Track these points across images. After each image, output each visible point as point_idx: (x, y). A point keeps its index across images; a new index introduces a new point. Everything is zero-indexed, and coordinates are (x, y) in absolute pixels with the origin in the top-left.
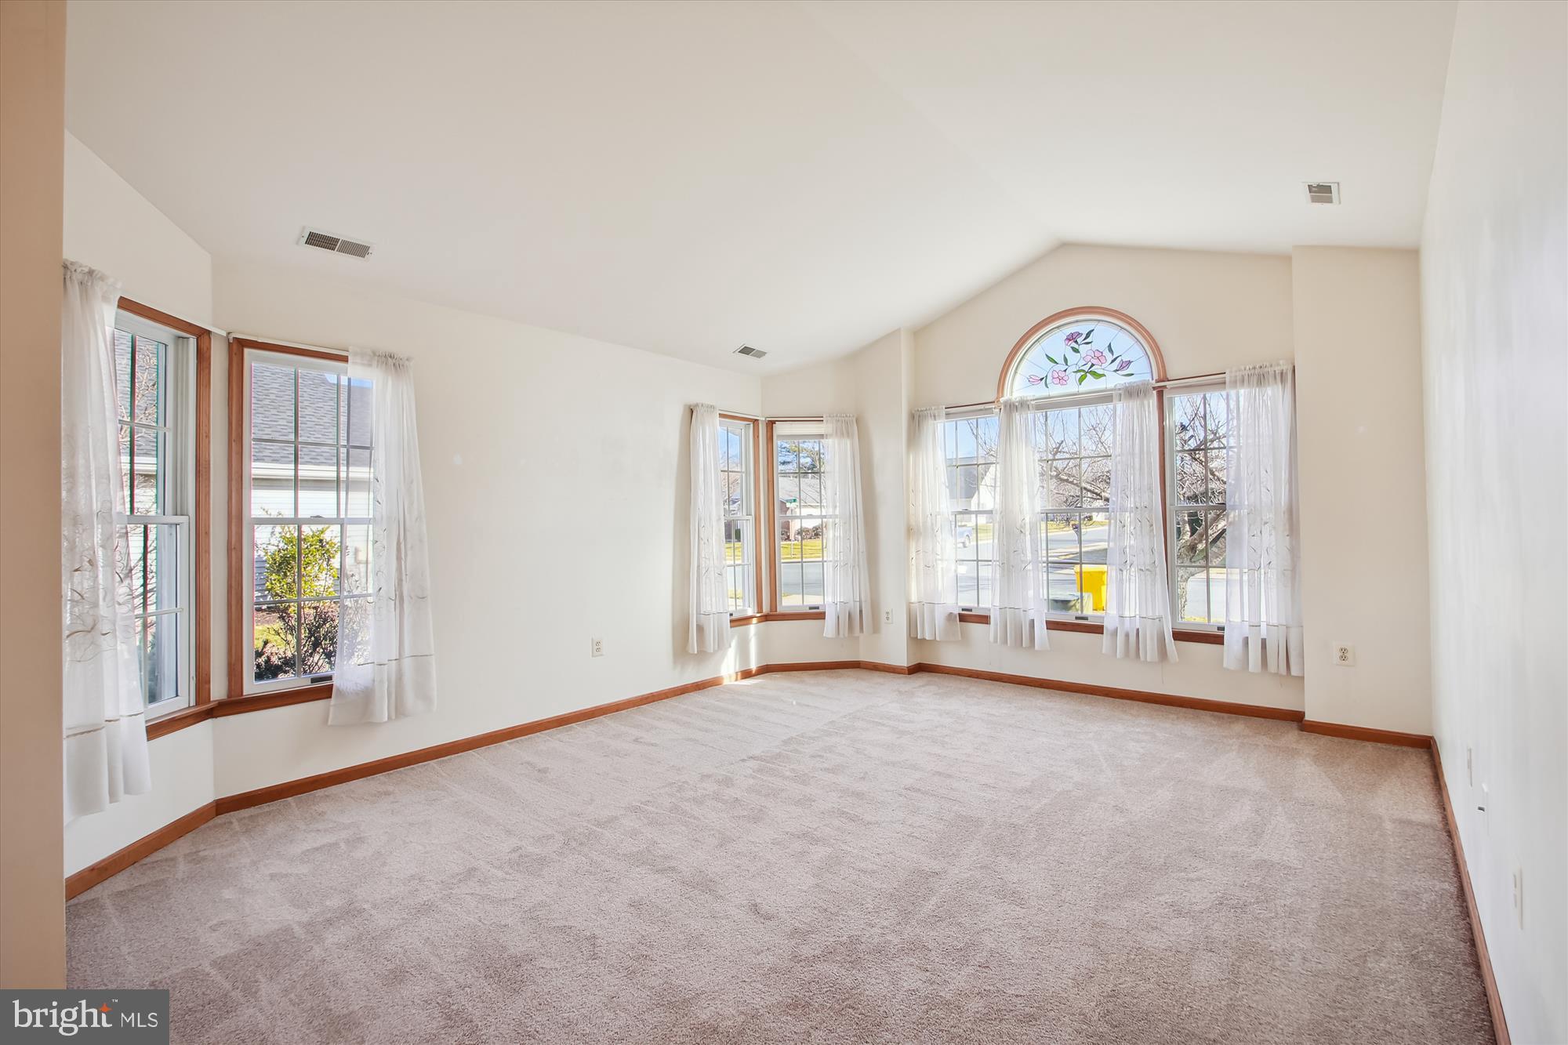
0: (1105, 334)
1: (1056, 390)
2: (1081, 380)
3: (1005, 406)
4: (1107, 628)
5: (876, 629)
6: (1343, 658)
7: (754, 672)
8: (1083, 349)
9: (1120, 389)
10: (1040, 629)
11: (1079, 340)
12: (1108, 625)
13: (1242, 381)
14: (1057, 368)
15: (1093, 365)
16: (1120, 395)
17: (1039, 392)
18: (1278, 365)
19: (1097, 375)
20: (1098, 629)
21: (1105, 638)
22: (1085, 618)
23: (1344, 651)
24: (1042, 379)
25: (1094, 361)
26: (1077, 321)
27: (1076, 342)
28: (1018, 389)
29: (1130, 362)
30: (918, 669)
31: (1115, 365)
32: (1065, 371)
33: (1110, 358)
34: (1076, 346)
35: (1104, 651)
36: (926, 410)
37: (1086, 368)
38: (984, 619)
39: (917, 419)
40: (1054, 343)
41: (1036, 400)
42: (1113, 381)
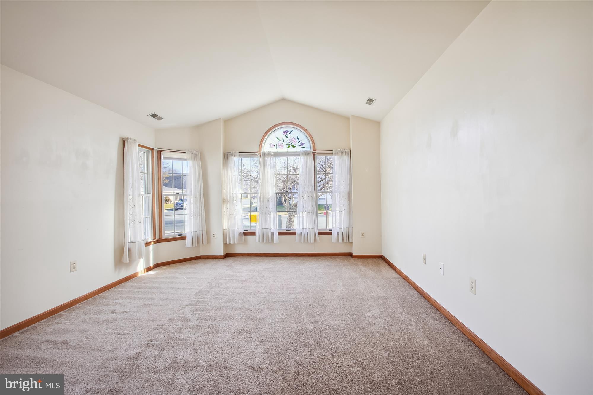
0: (296, 133)
1: (279, 150)
2: (288, 147)
3: (263, 154)
4: (297, 233)
5: (209, 241)
6: (363, 236)
7: (152, 268)
8: (289, 136)
9: (302, 152)
10: (276, 235)
11: (288, 133)
12: (298, 232)
13: (337, 154)
14: (280, 142)
15: (292, 143)
16: (302, 154)
17: (273, 150)
18: (346, 150)
19: (293, 147)
20: (294, 234)
21: (297, 237)
22: (290, 230)
23: (363, 233)
24: (275, 146)
25: (293, 142)
26: (287, 127)
27: (287, 134)
28: (266, 148)
29: (304, 143)
30: (227, 256)
31: (299, 144)
32: (283, 144)
33: (298, 141)
34: (287, 135)
35: (296, 241)
36: (231, 152)
37: (290, 144)
38: (254, 234)
39: (226, 156)
40: (279, 133)
41: (274, 153)
42: (298, 149)
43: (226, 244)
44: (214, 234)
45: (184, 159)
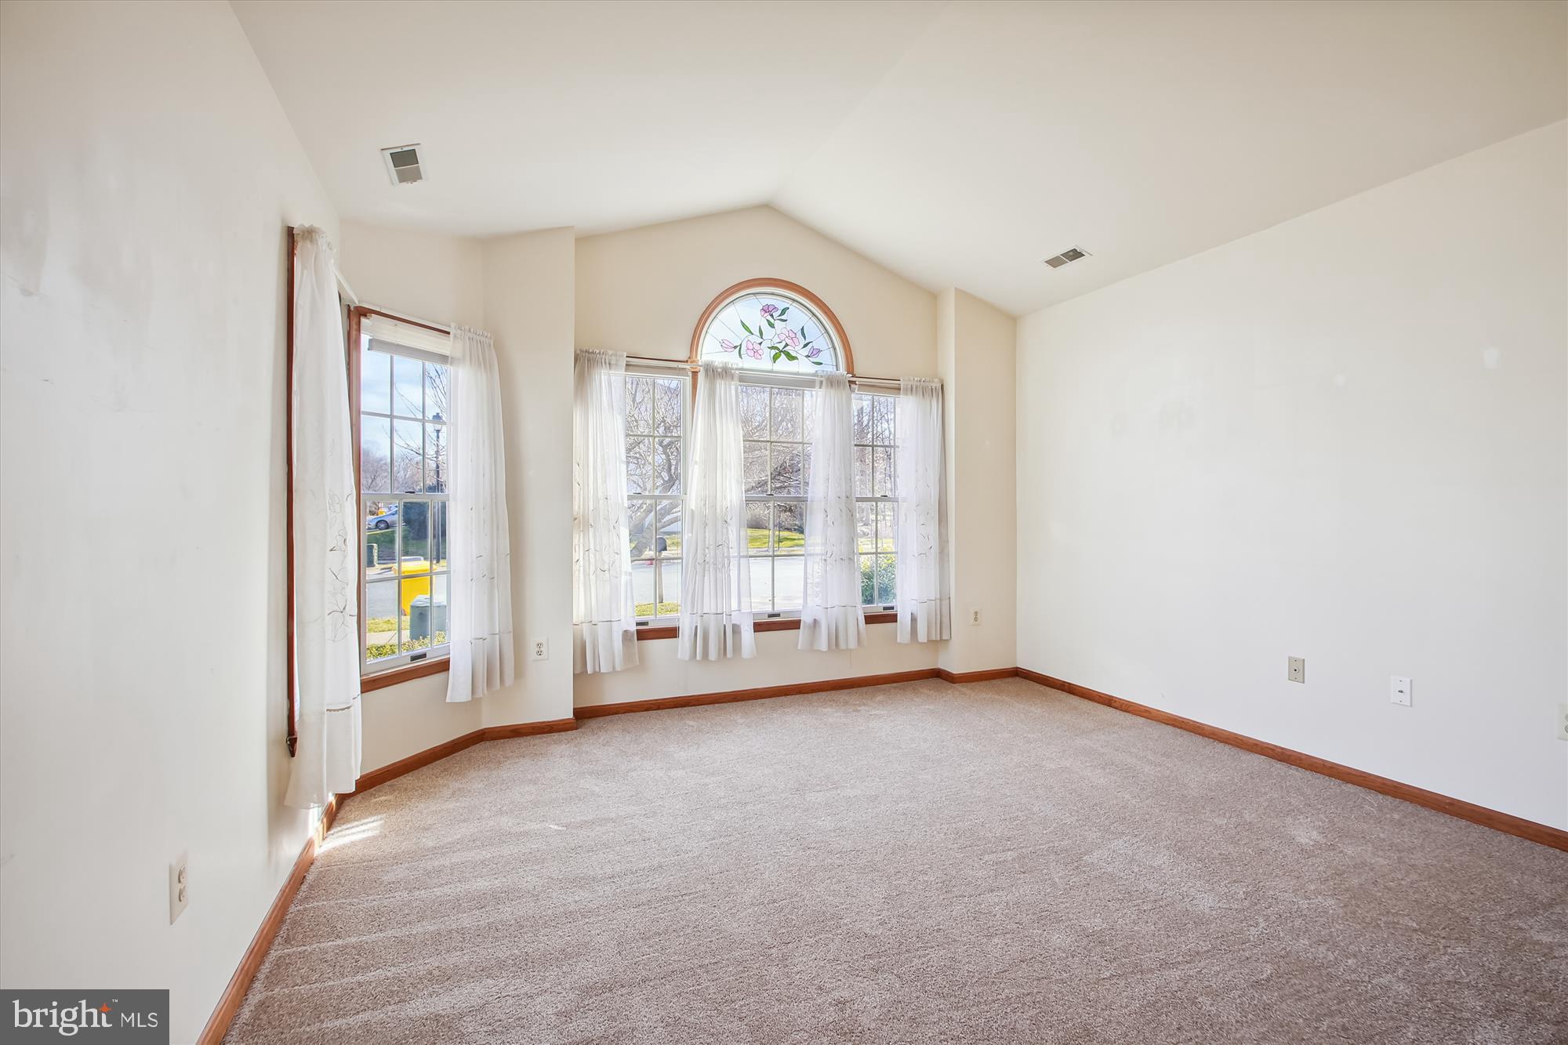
0: (799, 316)
1: (749, 363)
2: (775, 358)
3: (706, 371)
4: (805, 623)
5: (519, 672)
6: (976, 619)
8: (777, 324)
9: (822, 376)
10: (748, 634)
11: (776, 315)
12: (806, 619)
13: (911, 390)
14: (751, 338)
15: (787, 345)
16: (821, 382)
17: (732, 359)
18: (933, 382)
19: (791, 358)
20: (795, 625)
22: (778, 615)
23: (976, 613)
24: (735, 347)
25: (789, 342)
26: (773, 294)
27: (772, 316)
28: (710, 352)
29: (820, 351)
31: (806, 351)
32: (760, 344)
33: (803, 342)
34: (772, 320)
35: (799, 648)
36: (600, 353)
37: (781, 346)
38: (671, 633)
39: (585, 361)
40: (746, 311)
41: (740, 369)
42: (803, 367)
43: (581, 677)
44: (539, 645)
45: (444, 359)
